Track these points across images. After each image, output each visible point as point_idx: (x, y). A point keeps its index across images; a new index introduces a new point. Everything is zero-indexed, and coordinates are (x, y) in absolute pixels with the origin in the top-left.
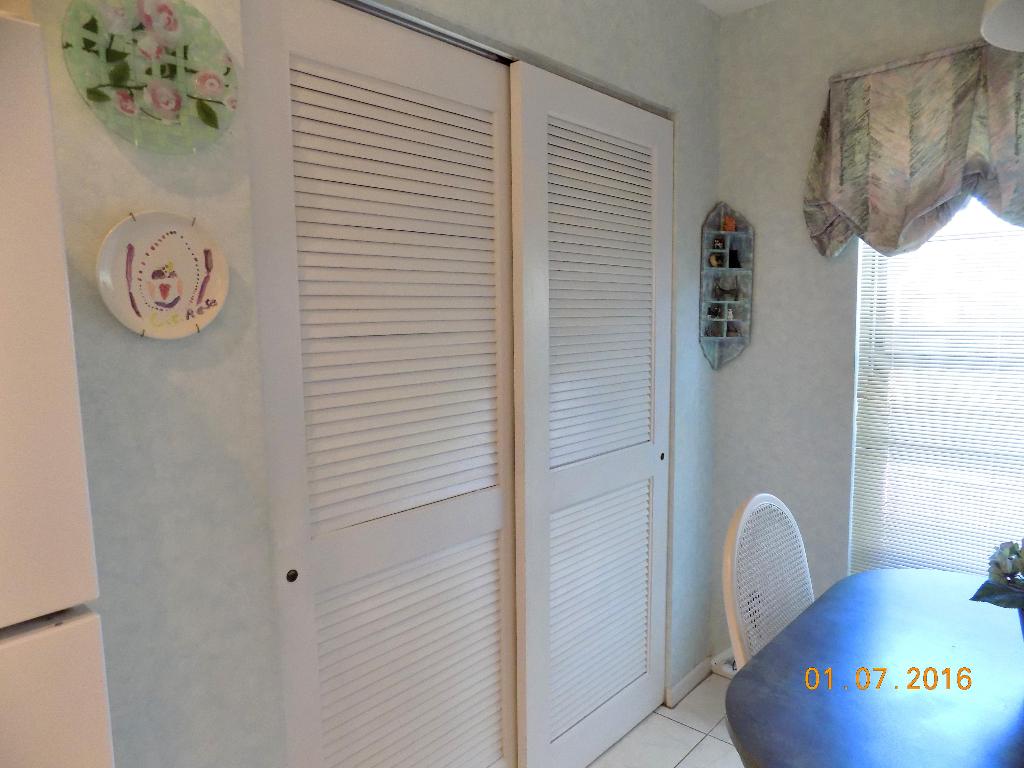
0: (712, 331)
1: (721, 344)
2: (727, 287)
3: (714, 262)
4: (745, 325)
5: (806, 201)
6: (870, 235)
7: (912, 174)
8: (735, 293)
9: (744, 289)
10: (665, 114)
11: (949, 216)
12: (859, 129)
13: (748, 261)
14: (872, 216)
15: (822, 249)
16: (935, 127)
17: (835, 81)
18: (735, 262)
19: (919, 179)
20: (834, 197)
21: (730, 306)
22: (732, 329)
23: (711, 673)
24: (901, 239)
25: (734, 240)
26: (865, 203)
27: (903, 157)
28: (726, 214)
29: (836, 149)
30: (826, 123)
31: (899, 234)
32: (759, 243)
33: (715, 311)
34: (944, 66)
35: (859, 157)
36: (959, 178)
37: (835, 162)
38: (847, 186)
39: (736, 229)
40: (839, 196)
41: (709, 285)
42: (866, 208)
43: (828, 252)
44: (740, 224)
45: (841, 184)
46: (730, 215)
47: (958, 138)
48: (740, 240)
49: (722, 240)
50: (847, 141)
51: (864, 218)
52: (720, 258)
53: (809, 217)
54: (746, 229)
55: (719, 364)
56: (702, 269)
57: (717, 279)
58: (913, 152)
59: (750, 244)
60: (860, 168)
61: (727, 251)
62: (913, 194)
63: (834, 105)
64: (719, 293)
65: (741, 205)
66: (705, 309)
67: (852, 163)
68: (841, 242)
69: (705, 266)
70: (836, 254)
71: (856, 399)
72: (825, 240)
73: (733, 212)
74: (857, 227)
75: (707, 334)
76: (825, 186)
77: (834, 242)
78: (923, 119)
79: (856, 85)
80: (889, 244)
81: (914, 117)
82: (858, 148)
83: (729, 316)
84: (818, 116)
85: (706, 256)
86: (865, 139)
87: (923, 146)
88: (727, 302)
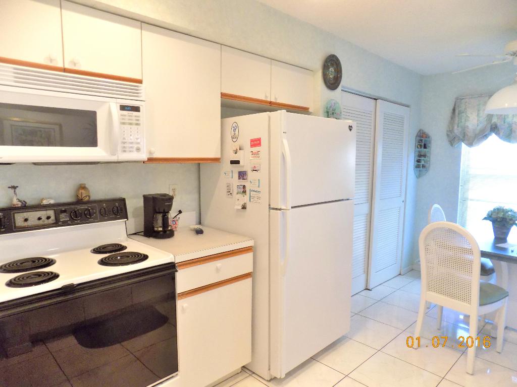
0: (417, 167)
1: (420, 171)
2: (422, 154)
3: (419, 147)
4: (427, 165)
5: (447, 131)
6: (465, 142)
7: (477, 126)
8: (425, 156)
9: (427, 154)
10: (407, 106)
11: (487, 138)
12: (463, 112)
13: (429, 147)
14: (466, 137)
15: (452, 145)
16: (484, 113)
17: (457, 99)
18: (425, 147)
19: (479, 128)
20: (456, 131)
21: (423, 160)
22: (424, 166)
23: (413, 270)
24: (474, 143)
25: (425, 140)
26: (464, 133)
27: (475, 122)
28: (423, 133)
29: (457, 118)
30: (454, 110)
31: (473, 141)
32: (432, 142)
33: (419, 161)
35: (463, 120)
36: (490, 128)
37: (456, 121)
39: (426, 137)
40: (457, 131)
41: (417, 154)
42: (464, 135)
43: (454, 145)
44: (427, 136)
45: (458, 127)
46: (424, 133)
47: (490, 118)
48: (427, 141)
49: (421, 140)
50: (460, 116)
51: (464, 137)
52: (421, 146)
53: (448, 135)
54: (429, 137)
55: (419, 176)
56: (415, 149)
57: (419, 152)
58: (478, 120)
59: (430, 142)
60: (463, 124)
61: (423, 144)
62: (477, 132)
63: (457, 105)
64: (420, 156)
65: (427, 130)
66: (416, 161)
67: (461, 122)
68: (457, 143)
69: (417, 148)
70: (456, 146)
71: (460, 187)
72: (452, 142)
73: (425, 132)
74: (462, 140)
76: (453, 127)
77: (455, 143)
78: (481, 112)
79: (463, 100)
80: (470, 144)
81: (479, 111)
82: (463, 118)
83: (423, 163)
84: (452, 108)
85: (417, 144)
86: (465, 115)
87: (481, 119)
88: (422, 158)
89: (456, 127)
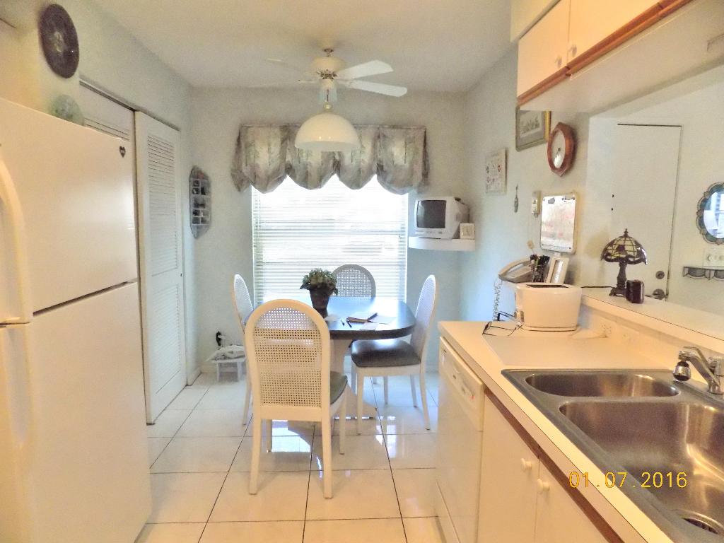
0: (195, 221)
1: (198, 227)
2: (200, 203)
3: (195, 192)
4: (208, 219)
5: (232, 170)
6: (257, 186)
7: (269, 165)
8: (203, 205)
9: (207, 204)
10: (177, 129)
11: (282, 181)
12: (251, 145)
13: (209, 192)
14: (257, 178)
15: (239, 189)
16: (276, 149)
17: (242, 126)
18: (203, 192)
19: (272, 167)
20: (244, 171)
21: (202, 211)
22: (203, 221)
24: (268, 188)
25: (202, 183)
26: (255, 173)
27: (266, 159)
28: (198, 172)
29: (243, 152)
30: (239, 140)
31: (267, 186)
32: (212, 185)
33: (196, 213)
34: (277, 131)
35: (252, 156)
36: (284, 169)
37: (244, 157)
38: (248, 166)
39: (203, 178)
40: (246, 170)
41: (193, 202)
42: (255, 176)
43: (241, 190)
44: (205, 177)
45: (246, 165)
47: (283, 157)
48: (205, 183)
49: (197, 182)
50: (247, 150)
51: (254, 179)
52: (197, 190)
53: (233, 176)
54: (207, 179)
55: (197, 235)
56: (190, 195)
57: (196, 199)
58: (270, 158)
59: (209, 185)
60: (252, 161)
61: (200, 188)
62: (270, 172)
63: (242, 134)
64: (197, 205)
65: (204, 169)
66: (192, 213)
67: (250, 158)
68: (246, 187)
69: (192, 194)
70: (244, 192)
72: (240, 185)
73: (201, 171)
74: (251, 181)
75: (194, 223)
76: (240, 165)
77: (243, 187)
78: (272, 147)
79: (249, 129)
80: (263, 189)
81: (269, 145)
82: (251, 153)
83: (201, 215)
84: (236, 138)
85: (191, 189)
86: (253, 149)
87: (272, 155)
88: (200, 209)
89: (244, 165)
